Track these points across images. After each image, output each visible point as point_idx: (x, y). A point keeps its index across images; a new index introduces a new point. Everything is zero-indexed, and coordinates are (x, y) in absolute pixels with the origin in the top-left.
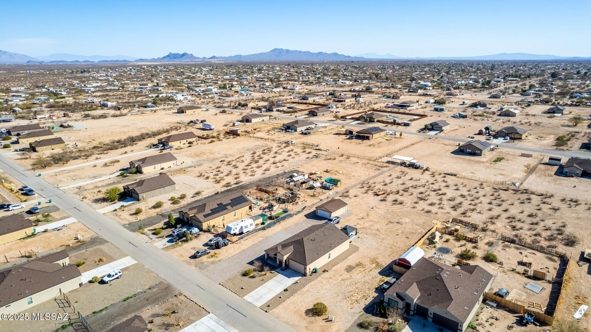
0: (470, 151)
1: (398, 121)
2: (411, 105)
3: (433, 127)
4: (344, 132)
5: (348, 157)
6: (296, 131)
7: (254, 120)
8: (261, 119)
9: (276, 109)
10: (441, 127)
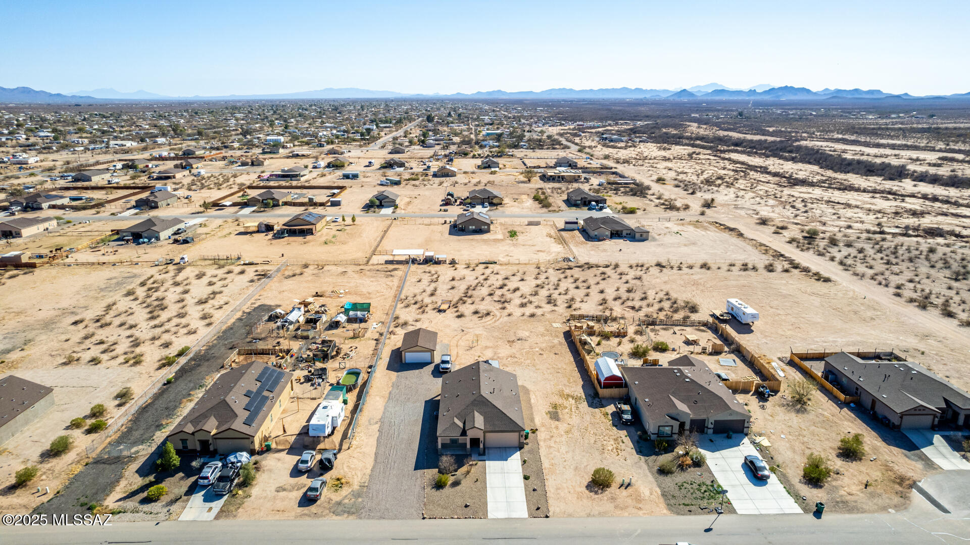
0: (474, 227)
1: (317, 199)
2: (302, 174)
3: (381, 202)
4: (256, 229)
5: (321, 267)
6: (158, 239)
7: (26, 232)
8: (42, 227)
9: (48, 204)
10: (394, 201)
